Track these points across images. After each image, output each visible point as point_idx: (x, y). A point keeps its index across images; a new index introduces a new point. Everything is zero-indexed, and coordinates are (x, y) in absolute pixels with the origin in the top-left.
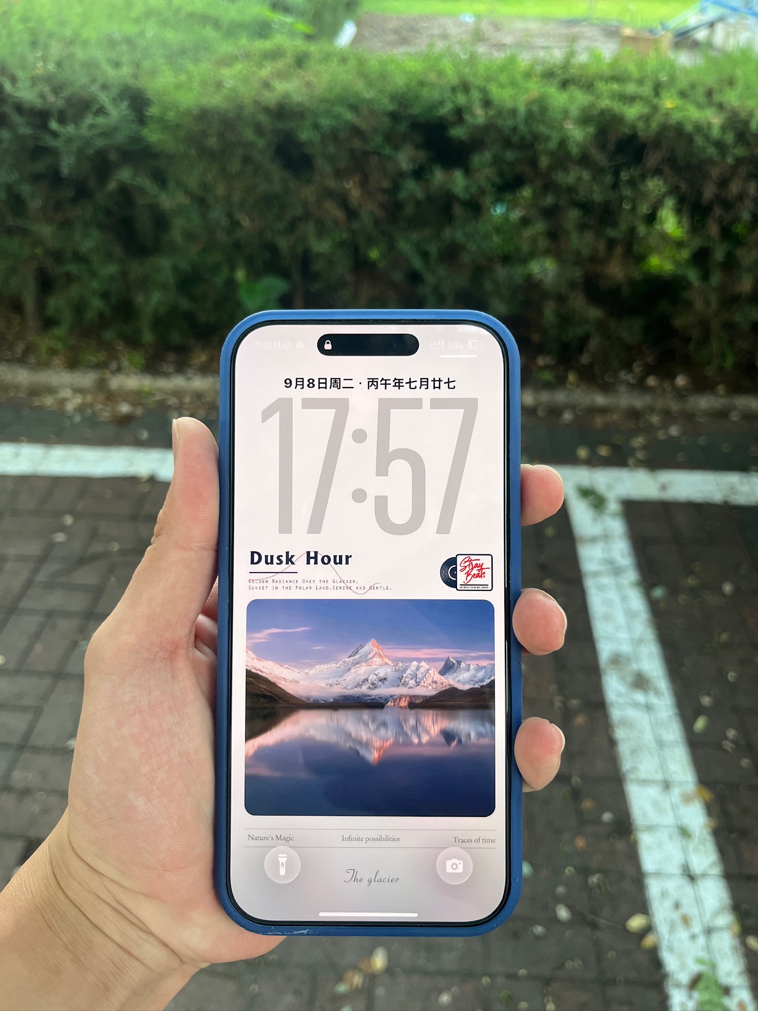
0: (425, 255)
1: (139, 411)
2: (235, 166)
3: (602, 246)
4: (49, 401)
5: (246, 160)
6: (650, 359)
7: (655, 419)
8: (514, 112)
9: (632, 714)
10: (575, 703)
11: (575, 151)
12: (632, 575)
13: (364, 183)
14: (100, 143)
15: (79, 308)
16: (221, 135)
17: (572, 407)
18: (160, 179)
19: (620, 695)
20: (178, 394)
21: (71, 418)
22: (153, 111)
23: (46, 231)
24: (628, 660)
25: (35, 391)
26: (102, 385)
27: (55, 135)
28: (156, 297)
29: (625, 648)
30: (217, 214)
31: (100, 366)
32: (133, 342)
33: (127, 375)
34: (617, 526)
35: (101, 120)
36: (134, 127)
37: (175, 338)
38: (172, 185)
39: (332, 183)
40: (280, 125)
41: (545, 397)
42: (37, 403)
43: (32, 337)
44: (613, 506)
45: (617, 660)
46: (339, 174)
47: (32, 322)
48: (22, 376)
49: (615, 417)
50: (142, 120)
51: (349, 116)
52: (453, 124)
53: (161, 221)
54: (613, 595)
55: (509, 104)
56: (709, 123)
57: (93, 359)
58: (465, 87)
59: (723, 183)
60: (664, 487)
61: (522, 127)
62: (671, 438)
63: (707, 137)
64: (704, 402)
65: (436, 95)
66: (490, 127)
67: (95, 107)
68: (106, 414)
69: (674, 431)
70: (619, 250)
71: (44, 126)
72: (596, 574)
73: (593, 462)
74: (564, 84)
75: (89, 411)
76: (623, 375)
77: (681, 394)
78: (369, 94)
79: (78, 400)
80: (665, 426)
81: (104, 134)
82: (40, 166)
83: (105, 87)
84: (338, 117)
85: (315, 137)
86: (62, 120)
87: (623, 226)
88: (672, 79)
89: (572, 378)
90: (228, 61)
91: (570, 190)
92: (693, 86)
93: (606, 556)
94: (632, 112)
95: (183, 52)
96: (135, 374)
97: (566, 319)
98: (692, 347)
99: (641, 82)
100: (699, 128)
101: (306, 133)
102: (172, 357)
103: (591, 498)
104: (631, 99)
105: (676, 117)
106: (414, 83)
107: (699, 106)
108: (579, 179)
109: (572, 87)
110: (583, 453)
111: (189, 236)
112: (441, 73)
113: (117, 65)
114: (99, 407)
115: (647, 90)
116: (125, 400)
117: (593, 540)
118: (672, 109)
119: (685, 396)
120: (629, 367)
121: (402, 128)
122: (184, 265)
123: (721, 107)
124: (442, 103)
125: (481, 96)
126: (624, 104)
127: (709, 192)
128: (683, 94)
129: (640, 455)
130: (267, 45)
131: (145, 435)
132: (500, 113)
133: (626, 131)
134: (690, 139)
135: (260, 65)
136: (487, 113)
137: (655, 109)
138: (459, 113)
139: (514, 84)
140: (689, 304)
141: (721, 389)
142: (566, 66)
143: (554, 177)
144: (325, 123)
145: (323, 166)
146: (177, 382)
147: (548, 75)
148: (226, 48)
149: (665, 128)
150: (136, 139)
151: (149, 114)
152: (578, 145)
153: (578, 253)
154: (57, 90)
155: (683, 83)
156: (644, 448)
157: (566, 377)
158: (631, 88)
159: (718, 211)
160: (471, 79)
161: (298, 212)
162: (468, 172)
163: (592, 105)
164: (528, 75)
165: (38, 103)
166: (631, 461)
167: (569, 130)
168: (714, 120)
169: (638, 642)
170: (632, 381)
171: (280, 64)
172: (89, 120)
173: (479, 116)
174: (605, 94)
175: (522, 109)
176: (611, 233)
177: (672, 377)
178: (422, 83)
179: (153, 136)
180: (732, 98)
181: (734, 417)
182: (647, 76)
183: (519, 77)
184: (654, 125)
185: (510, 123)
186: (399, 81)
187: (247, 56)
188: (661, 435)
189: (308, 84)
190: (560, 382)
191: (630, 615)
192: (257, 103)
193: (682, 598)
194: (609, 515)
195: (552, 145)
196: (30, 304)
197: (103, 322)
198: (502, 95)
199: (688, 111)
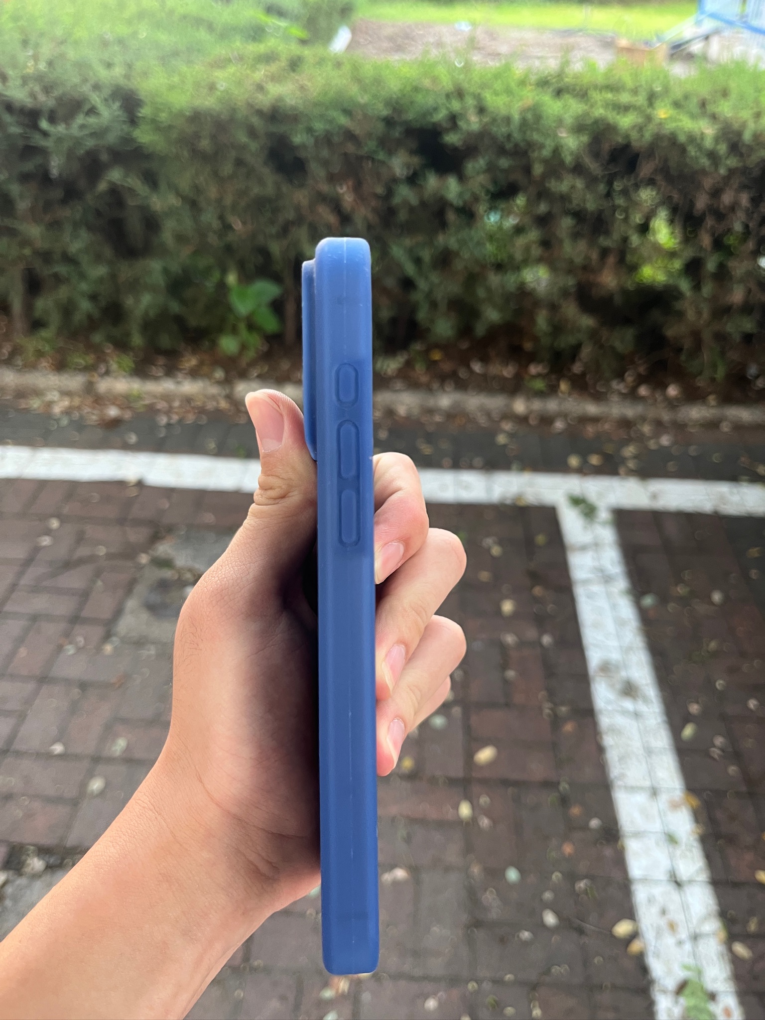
0: (418, 261)
1: (128, 415)
2: (227, 169)
3: (595, 256)
4: (35, 403)
5: (239, 163)
6: (642, 370)
7: (646, 429)
8: (508, 120)
9: (621, 721)
10: (564, 709)
11: (568, 159)
12: (621, 584)
13: (357, 188)
14: (90, 143)
15: (67, 310)
16: (213, 137)
17: (564, 416)
18: (151, 180)
19: (609, 702)
20: (167, 397)
21: (58, 420)
22: (145, 111)
23: (34, 231)
24: (617, 668)
25: (21, 394)
26: (89, 388)
27: (45, 134)
28: (146, 299)
29: (615, 656)
30: (209, 217)
31: (88, 369)
32: (122, 345)
33: (116, 378)
34: (607, 535)
35: (92, 120)
36: (126, 127)
37: (165, 341)
38: (163, 186)
39: (325, 188)
40: (274, 129)
41: (537, 405)
42: (23, 404)
43: (20, 339)
44: (604, 515)
45: (606, 668)
46: (332, 178)
47: (19, 324)
48: (10, 378)
49: (607, 426)
50: (133, 121)
51: (343, 120)
52: (447, 130)
53: (152, 223)
54: (603, 603)
55: (503, 112)
56: (702, 134)
57: (81, 362)
58: (460, 94)
59: (716, 193)
60: (654, 496)
61: (517, 136)
62: (662, 448)
63: (700, 147)
64: (696, 413)
65: (430, 101)
66: (484, 134)
67: (87, 107)
68: (94, 417)
69: (665, 440)
70: (611, 260)
71: (35, 127)
72: (586, 582)
73: (584, 470)
74: (559, 93)
75: (76, 415)
76: (616, 385)
77: (672, 404)
78: (363, 99)
79: (66, 403)
80: (657, 435)
81: (93, 135)
82: (29, 166)
83: (97, 87)
84: (331, 122)
85: (310, 141)
86: (52, 119)
87: (616, 236)
88: (666, 90)
89: (564, 386)
90: (221, 63)
91: (564, 198)
92: (686, 97)
93: (596, 564)
94: (626, 122)
95: (176, 54)
96: (124, 377)
97: (558, 328)
98: (683, 357)
99: (635, 92)
100: (692, 139)
101: (299, 136)
102: (161, 361)
103: (582, 506)
104: (626, 109)
105: (670, 126)
106: (408, 88)
107: (693, 117)
108: (573, 187)
109: (567, 96)
110: (574, 461)
111: (180, 238)
112: (435, 79)
113: (109, 65)
114: (87, 410)
115: (641, 100)
116: (114, 404)
117: (584, 548)
118: (665, 119)
119: (677, 406)
120: (620, 376)
121: (397, 133)
122: (175, 267)
123: (714, 117)
124: (436, 109)
125: (475, 103)
126: (618, 113)
127: (701, 202)
128: (677, 105)
129: (631, 464)
130: (261, 48)
131: (133, 438)
132: (494, 120)
133: (620, 140)
134: (683, 149)
135: (253, 68)
136: (481, 121)
137: (649, 119)
138: (453, 119)
139: (509, 91)
140: (680, 315)
141: (712, 399)
142: (560, 75)
143: (547, 185)
144: (319, 126)
145: (317, 171)
146: (167, 386)
147: (543, 83)
148: (220, 50)
149: (658, 138)
150: (127, 140)
151: (140, 115)
152: (572, 154)
153: (571, 262)
154: (47, 90)
155: (677, 93)
156: (635, 457)
157: (558, 386)
158: (625, 98)
159: (710, 222)
160: (465, 86)
161: (291, 215)
162: (462, 178)
163: (586, 114)
164: (522, 83)
165: (29, 102)
166: (622, 470)
167: (561, 138)
168: (707, 130)
169: (627, 650)
170: (624, 391)
171: (274, 68)
172: (80, 119)
173: (473, 122)
174: (600, 103)
175: (516, 117)
176: (604, 242)
177: (664, 387)
178: (416, 89)
179: (144, 136)
180: (725, 109)
181: (725, 427)
182: (641, 86)
183: (513, 85)
184: (648, 136)
185: (504, 130)
186: (394, 86)
187: (241, 58)
188: (652, 445)
189: (302, 88)
190: (552, 390)
191: (620, 623)
192: (250, 106)
193: (671, 607)
194: (599, 523)
195: (546, 153)
196: (17, 304)
197: (92, 324)
198: (497, 102)
199: (681, 121)
